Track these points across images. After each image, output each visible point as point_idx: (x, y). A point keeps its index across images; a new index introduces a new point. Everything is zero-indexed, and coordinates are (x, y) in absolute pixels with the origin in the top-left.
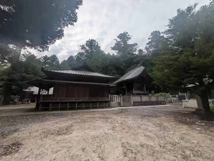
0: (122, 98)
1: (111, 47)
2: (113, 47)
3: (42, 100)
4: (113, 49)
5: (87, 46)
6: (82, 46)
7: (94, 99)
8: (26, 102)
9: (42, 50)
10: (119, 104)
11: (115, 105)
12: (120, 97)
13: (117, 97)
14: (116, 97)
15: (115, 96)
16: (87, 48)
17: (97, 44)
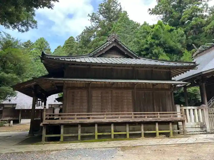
0: (206, 113)
1: (150, 9)
2: (154, 8)
3: (46, 119)
4: (154, 12)
5: (101, 14)
6: (91, 15)
7: (148, 117)
8: (6, 123)
9: (24, 30)
10: (202, 128)
11: (194, 130)
12: (202, 110)
13: (196, 111)
14: (192, 111)
15: (189, 110)
16: (101, 17)
17: (119, 8)
